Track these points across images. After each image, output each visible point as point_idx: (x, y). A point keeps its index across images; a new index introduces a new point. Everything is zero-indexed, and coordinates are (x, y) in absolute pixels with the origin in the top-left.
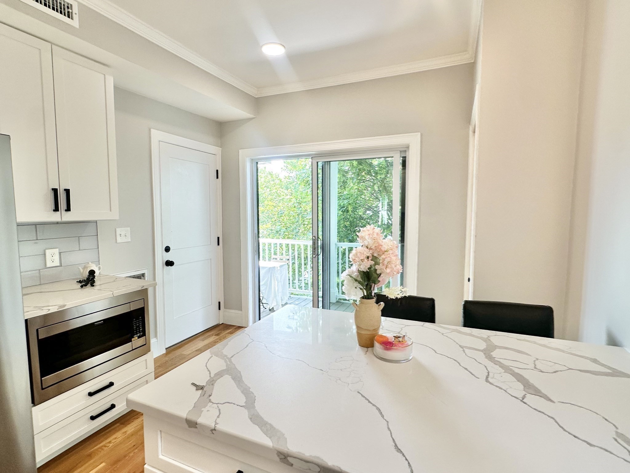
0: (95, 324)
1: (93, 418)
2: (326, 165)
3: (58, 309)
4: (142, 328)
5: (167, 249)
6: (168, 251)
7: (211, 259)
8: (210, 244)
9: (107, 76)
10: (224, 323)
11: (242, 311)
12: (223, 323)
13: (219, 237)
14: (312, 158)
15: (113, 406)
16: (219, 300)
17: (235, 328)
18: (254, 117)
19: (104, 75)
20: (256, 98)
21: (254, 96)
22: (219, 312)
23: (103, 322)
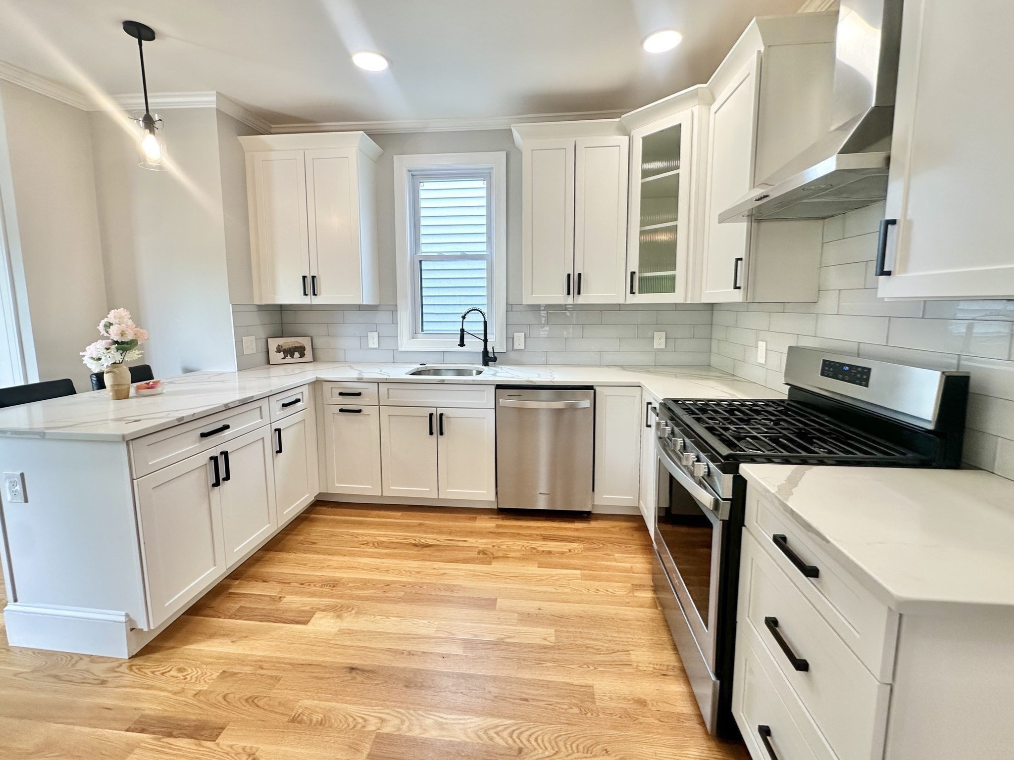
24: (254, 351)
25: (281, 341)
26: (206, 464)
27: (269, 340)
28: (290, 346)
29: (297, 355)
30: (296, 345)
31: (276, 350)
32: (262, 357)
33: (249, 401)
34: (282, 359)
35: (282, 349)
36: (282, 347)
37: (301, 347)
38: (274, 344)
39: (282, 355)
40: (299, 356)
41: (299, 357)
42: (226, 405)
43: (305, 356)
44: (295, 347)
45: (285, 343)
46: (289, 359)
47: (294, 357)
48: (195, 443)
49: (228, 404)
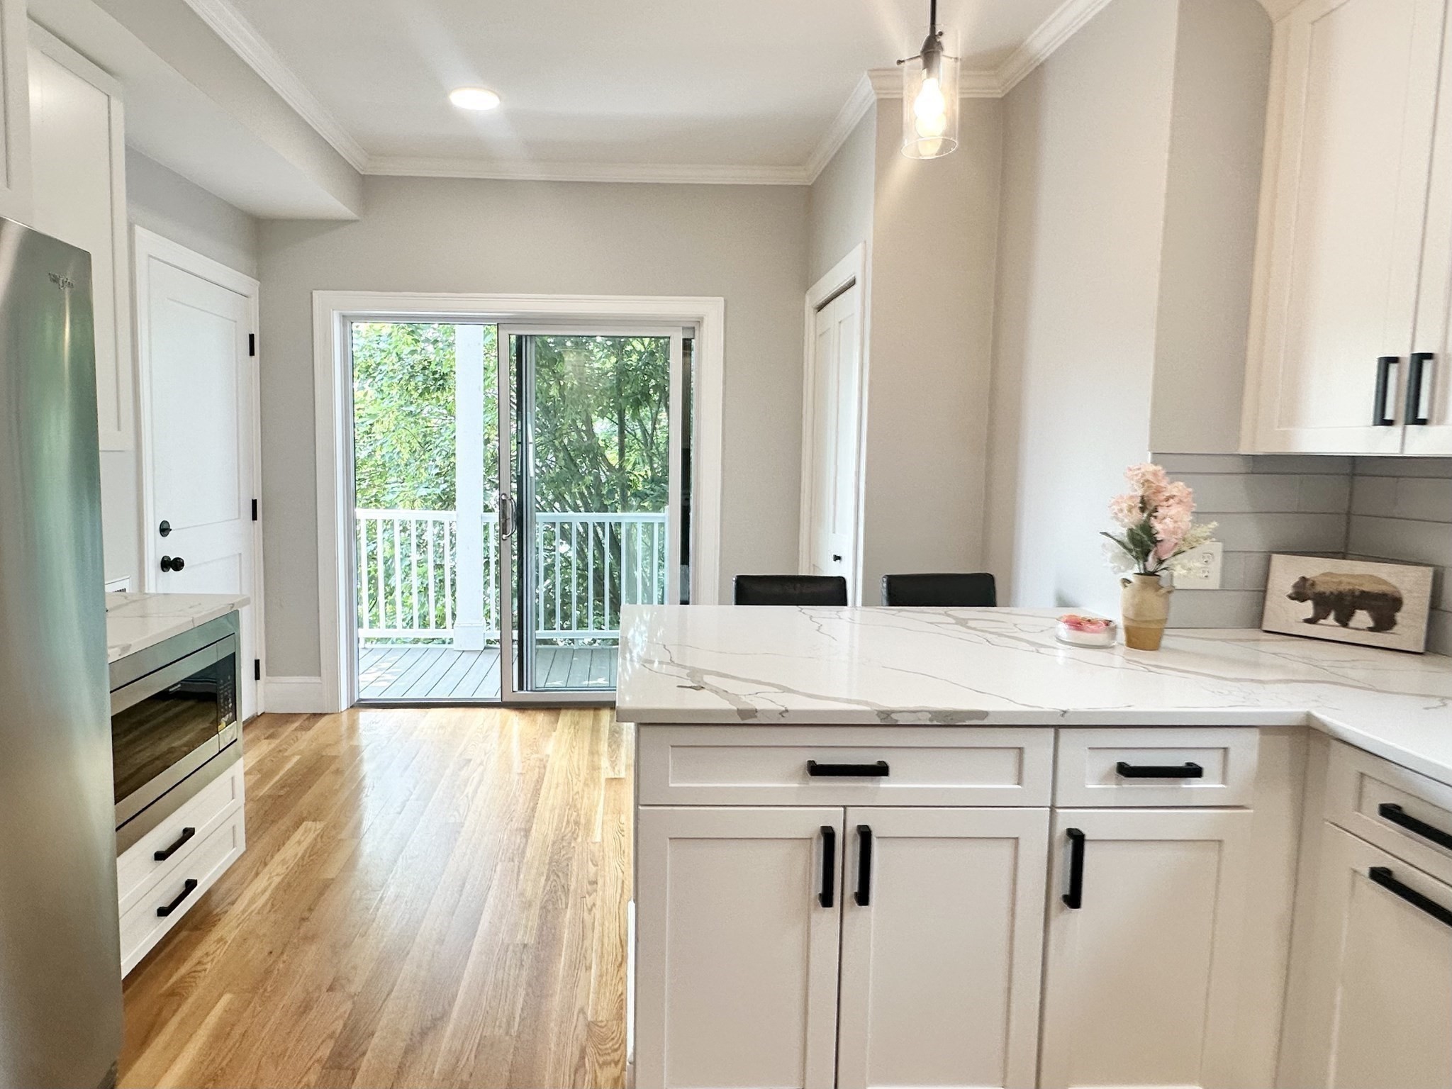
0: (170, 690)
1: (163, 912)
2: (528, 343)
3: (120, 655)
4: (232, 703)
5: (164, 530)
6: (166, 533)
7: (240, 554)
8: (237, 517)
9: (113, 101)
10: (267, 711)
11: (320, 676)
12: (264, 713)
13: (256, 500)
14: (498, 324)
15: (191, 885)
16: (256, 656)
17: (305, 717)
18: (358, 218)
19: (108, 96)
20: (360, 174)
21: (359, 170)
22: (256, 683)
23: (179, 686)
24: (1214, 582)
25: (1315, 568)
26: (811, 839)
27: (1275, 557)
28: (1345, 587)
29: (1362, 618)
30: (1366, 588)
31: (1290, 591)
32: (1238, 603)
33: (967, 723)
34: (1308, 621)
35: (1309, 592)
36: (1313, 584)
37: (1383, 596)
38: (1287, 571)
39: (1308, 608)
40: (1371, 624)
41: (1371, 629)
42: (886, 714)
43: (1396, 629)
44: (1363, 592)
45: (1324, 574)
46: (1330, 626)
47: (1352, 624)
48: (790, 777)
49: (893, 712)
